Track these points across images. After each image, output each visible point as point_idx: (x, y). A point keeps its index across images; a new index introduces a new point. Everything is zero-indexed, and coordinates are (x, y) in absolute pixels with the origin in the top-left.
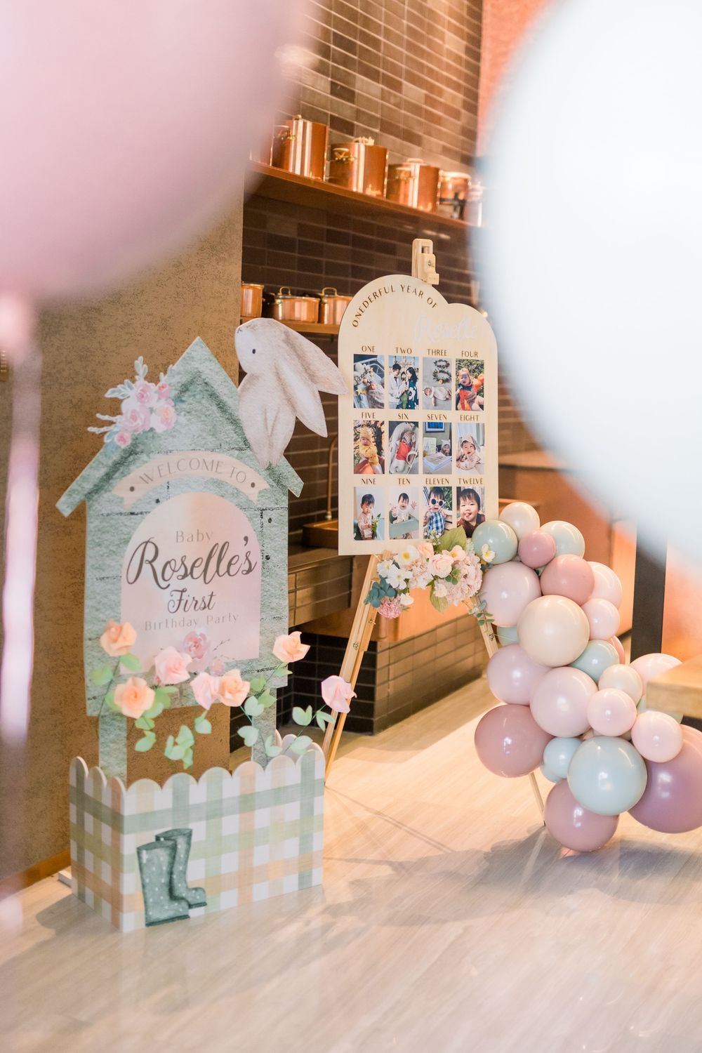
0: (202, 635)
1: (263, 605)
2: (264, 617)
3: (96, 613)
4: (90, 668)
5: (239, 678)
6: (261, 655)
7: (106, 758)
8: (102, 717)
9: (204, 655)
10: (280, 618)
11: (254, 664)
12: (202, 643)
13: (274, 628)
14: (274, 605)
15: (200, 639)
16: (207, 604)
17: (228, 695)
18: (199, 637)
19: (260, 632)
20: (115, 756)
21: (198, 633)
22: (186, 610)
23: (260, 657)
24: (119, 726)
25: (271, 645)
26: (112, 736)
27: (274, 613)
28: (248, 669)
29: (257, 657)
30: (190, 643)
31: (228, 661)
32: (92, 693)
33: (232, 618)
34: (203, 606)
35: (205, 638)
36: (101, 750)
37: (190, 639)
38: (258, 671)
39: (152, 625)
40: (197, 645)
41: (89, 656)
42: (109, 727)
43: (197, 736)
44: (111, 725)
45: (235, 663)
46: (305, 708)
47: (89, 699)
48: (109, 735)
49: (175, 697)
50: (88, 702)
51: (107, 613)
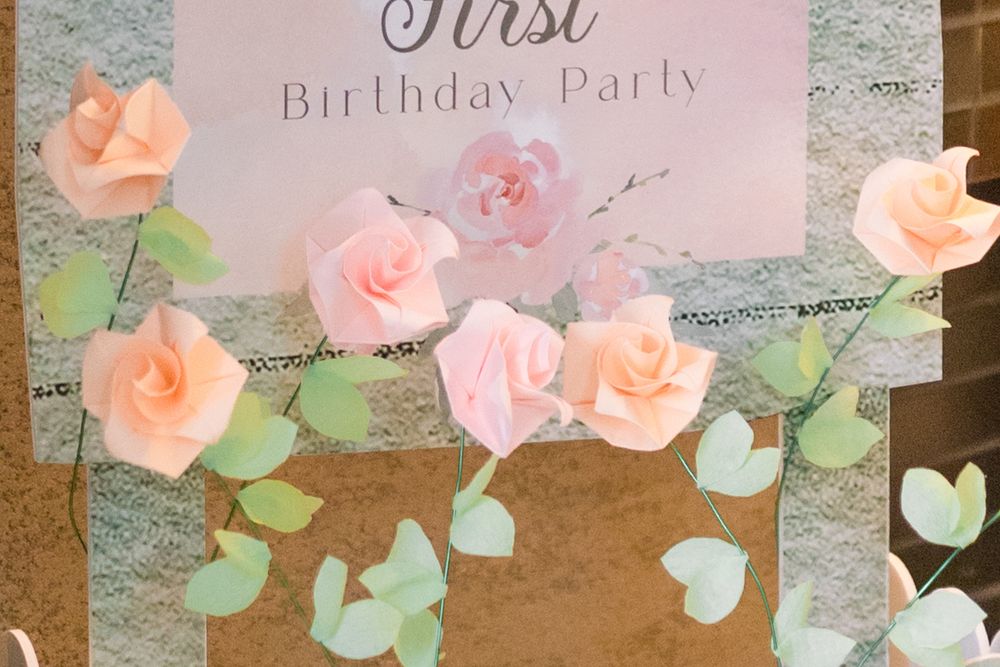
0: (536, 146)
1: (822, 30)
2: (826, 81)
3: (69, 41)
4: (42, 266)
5: (663, 330)
6: (812, 244)
7: (117, 640)
8: (98, 469)
9: (553, 233)
10: (903, 89)
11: (783, 280)
12: (540, 182)
13: (874, 128)
14: (872, 32)
15: (529, 165)
16: (559, 20)
17: (608, 402)
18: (525, 156)
19: (810, 145)
20: (157, 633)
21: (522, 140)
22: (465, 40)
23: (811, 249)
24: (168, 511)
25: (848, 199)
26: (141, 551)
27: (871, 65)
28: (758, 299)
29: (797, 249)
30: (486, 181)
31: (659, 261)
32: (52, 370)
33: (676, 82)
34: (541, 25)
35: (552, 164)
36: (95, 604)
37: (485, 166)
38: (802, 312)
39: (314, 98)
40: (515, 187)
41: (36, 217)
42: (125, 514)
43: (458, 569)
44: (139, 505)
45: (693, 273)
46: (952, 474)
47: (39, 393)
48: (127, 544)
49: (421, 402)
50: (38, 406)
51: (113, 42)
